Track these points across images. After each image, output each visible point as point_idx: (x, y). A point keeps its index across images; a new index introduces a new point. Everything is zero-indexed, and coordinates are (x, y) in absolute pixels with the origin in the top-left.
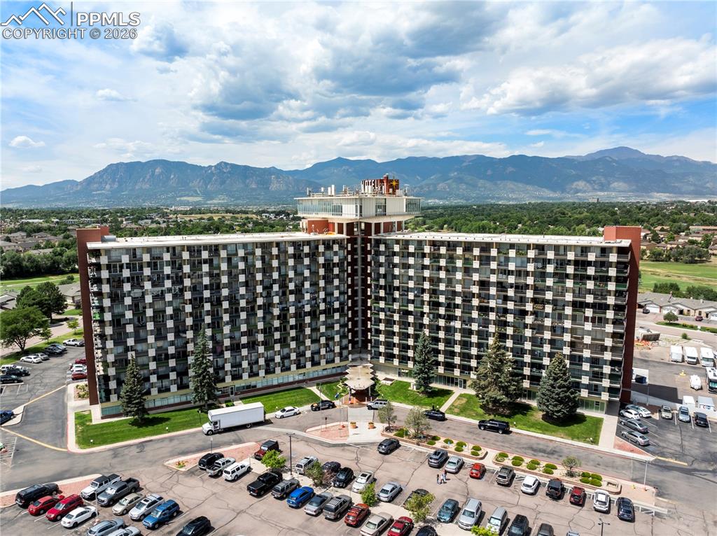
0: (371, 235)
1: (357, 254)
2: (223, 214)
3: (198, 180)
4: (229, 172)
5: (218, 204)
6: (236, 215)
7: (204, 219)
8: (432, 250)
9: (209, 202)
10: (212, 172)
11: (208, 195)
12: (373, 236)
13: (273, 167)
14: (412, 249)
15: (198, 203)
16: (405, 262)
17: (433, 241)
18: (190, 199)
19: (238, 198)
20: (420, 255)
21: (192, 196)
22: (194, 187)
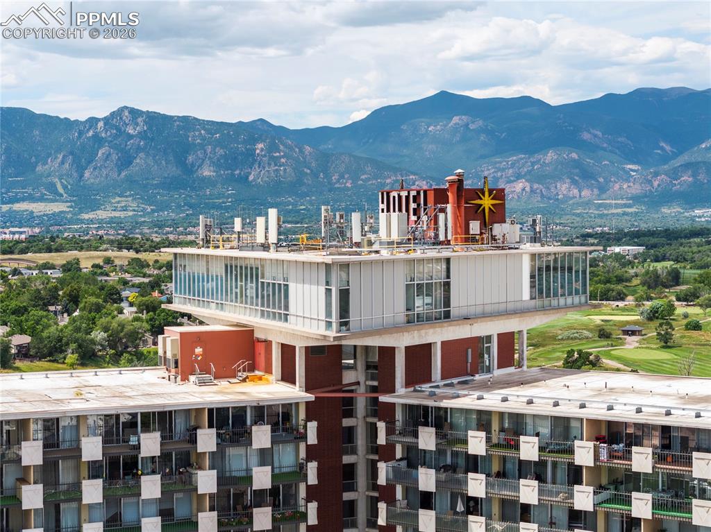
0: (391, 390)
1: (353, 451)
2: (110, 254)
3: (60, 157)
4: (142, 135)
5: (111, 221)
6: (143, 256)
7: (53, 267)
8: (604, 456)
9: (86, 216)
10: (96, 137)
11: (85, 198)
12: (402, 396)
13: (261, 120)
14: (529, 449)
15: (57, 219)
16: (507, 493)
17: (610, 424)
18: (38, 208)
19: (162, 207)
20: (562, 474)
21: (42, 199)
22: (49, 175)
